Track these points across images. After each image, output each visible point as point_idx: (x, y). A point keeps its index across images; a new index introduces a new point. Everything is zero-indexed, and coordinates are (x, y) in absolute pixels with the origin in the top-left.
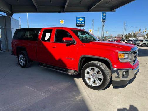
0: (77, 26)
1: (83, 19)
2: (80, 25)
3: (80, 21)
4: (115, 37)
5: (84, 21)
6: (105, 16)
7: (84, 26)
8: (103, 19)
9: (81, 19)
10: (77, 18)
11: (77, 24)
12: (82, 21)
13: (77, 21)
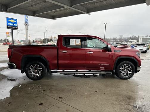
4: (33, 40)
8: (26, 22)
12: (14, 23)
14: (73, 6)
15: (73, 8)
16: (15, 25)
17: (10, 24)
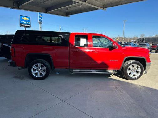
0: (21, 26)
1: (28, 19)
2: (25, 25)
3: (25, 21)
5: (30, 21)
6: (41, 18)
7: (30, 27)
8: (40, 20)
9: (26, 19)
10: (21, 16)
11: (21, 24)
13: (21, 20)
14: (86, 2)
15: (87, 3)
16: (28, 23)
17: (24, 22)
